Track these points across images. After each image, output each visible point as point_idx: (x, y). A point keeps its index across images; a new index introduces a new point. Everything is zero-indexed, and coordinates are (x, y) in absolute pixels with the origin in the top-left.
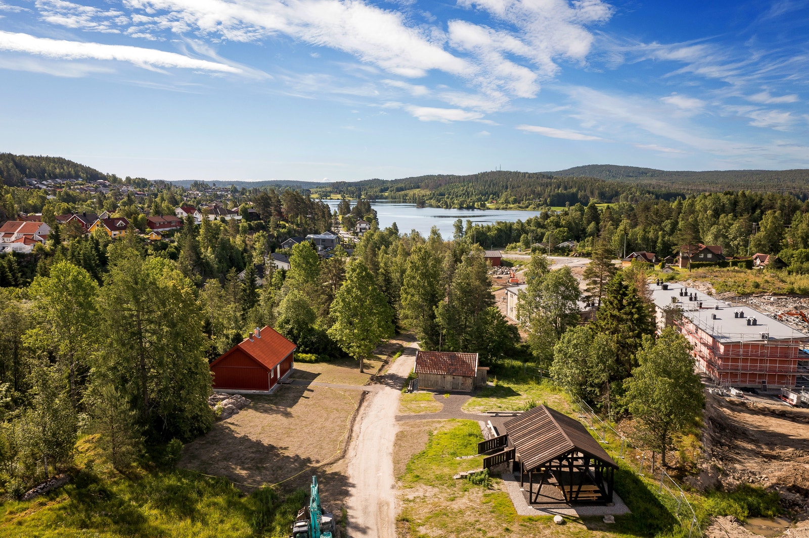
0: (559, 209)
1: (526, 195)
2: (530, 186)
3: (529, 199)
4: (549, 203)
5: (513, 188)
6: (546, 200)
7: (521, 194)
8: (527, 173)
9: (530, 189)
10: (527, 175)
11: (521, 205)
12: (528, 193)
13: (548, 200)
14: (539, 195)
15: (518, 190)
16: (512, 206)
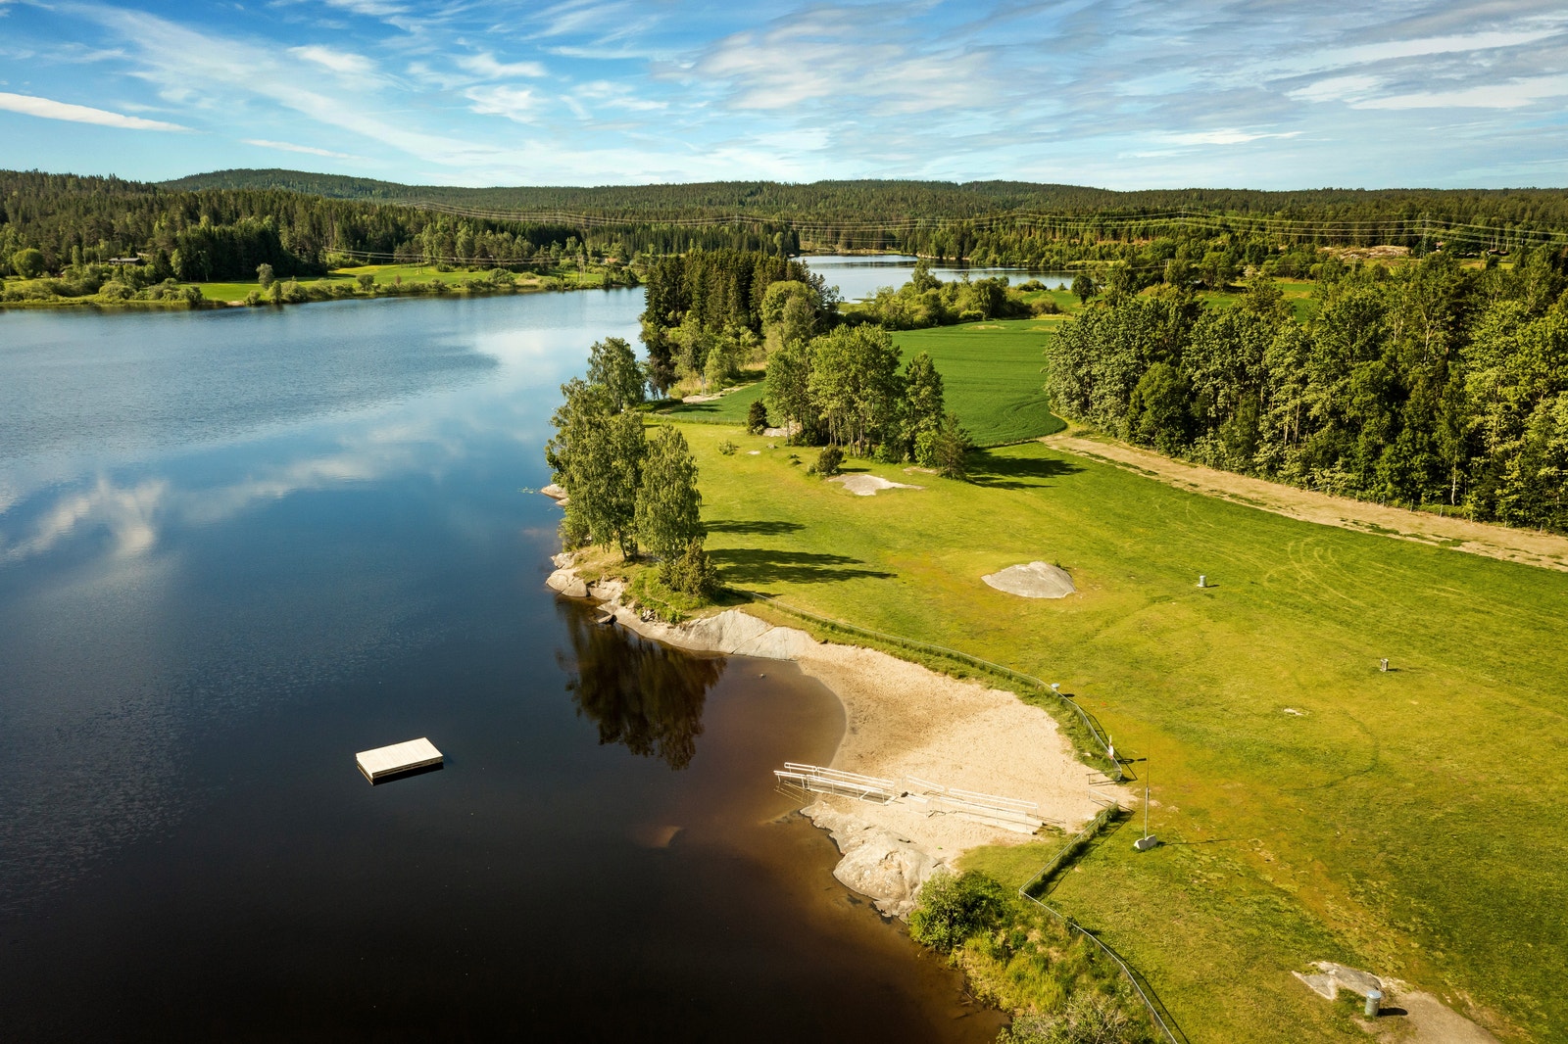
0: (236, 294)
1: (79, 241)
2: (88, 211)
3: (93, 258)
4: (177, 270)
5: (26, 220)
6: (165, 258)
7: (59, 239)
8: (70, 176)
9: (90, 219)
10: (70, 184)
11: (63, 281)
12: (84, 232)
13: (175, 258)
14: (133, 242)
15: (45, 224)
16: (24, 285)
